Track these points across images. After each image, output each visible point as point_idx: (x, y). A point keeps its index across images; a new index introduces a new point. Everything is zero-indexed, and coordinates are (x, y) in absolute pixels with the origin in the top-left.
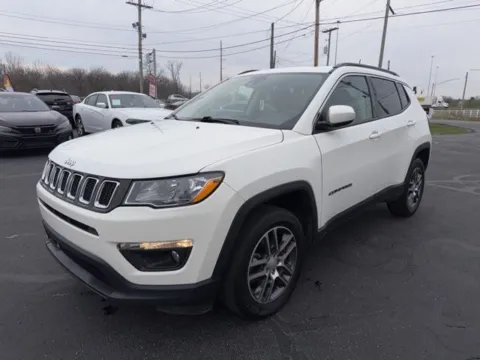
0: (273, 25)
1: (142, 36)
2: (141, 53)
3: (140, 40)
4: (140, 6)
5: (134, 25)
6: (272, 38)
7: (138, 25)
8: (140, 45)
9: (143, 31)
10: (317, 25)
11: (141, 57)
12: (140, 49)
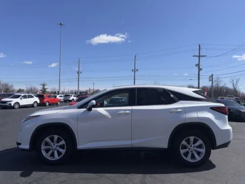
1: (200, 69)
2: (199, 78)
3: (199, 71)
4: (199, 56)
5: (196, 65)
7: (198, 65)
8: (199, 74)
9: (201, 67)
11: (199, 79)
12: (199, 76)
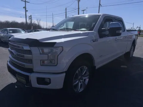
0: (66, 8)
6: (66, 12)
10: (79, 9)
